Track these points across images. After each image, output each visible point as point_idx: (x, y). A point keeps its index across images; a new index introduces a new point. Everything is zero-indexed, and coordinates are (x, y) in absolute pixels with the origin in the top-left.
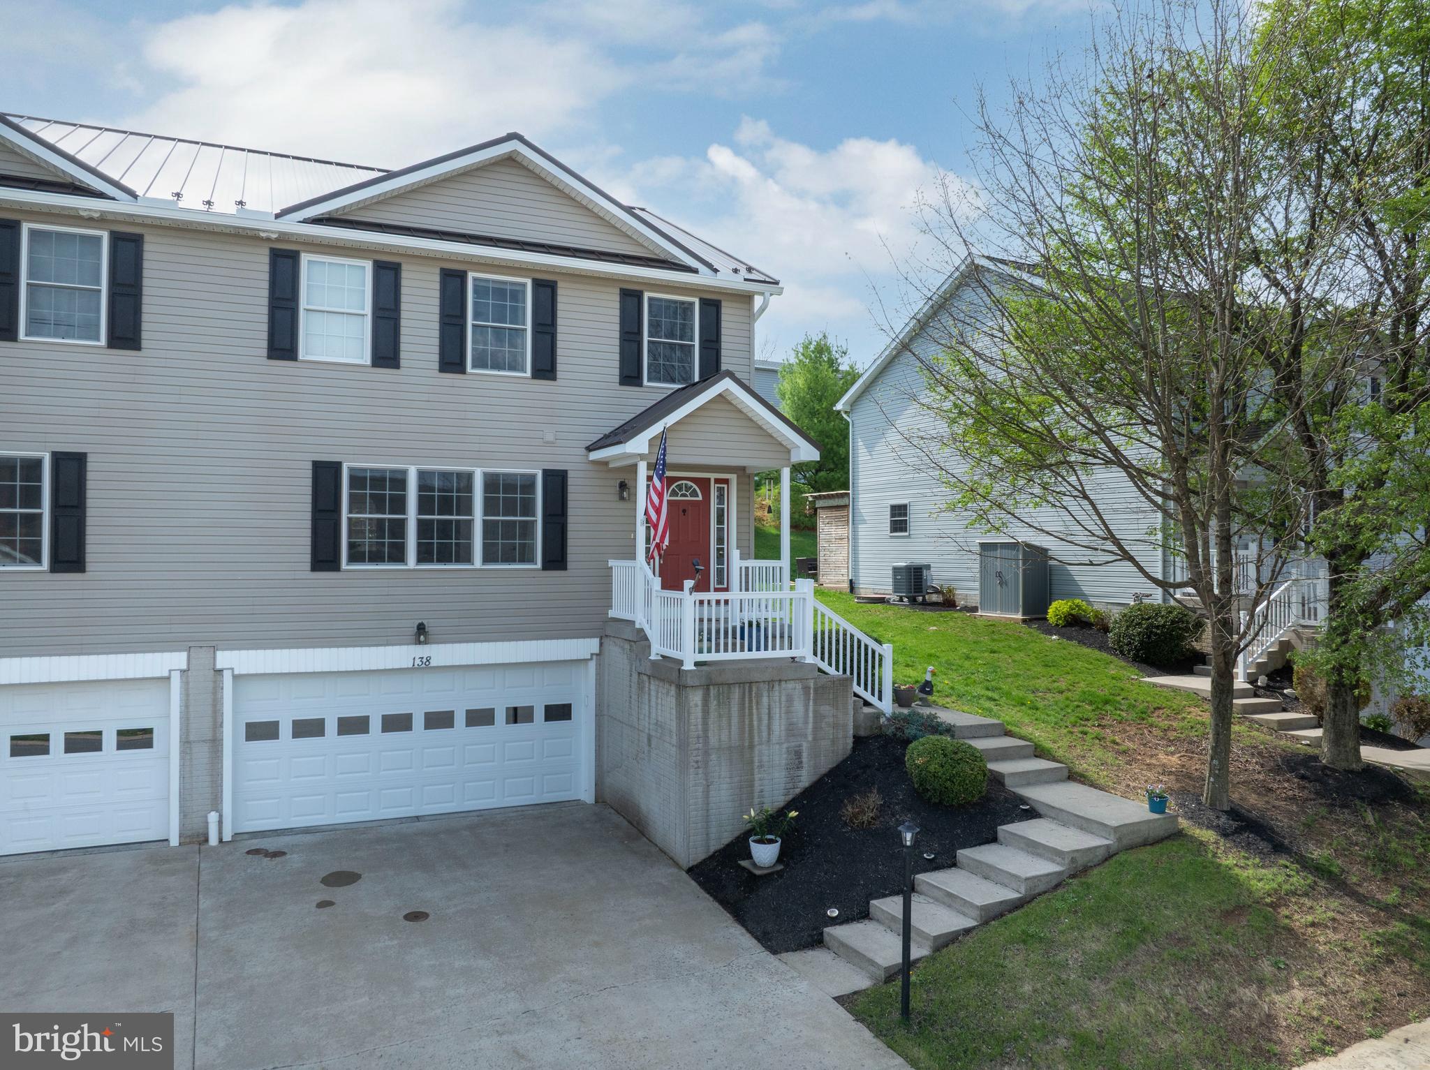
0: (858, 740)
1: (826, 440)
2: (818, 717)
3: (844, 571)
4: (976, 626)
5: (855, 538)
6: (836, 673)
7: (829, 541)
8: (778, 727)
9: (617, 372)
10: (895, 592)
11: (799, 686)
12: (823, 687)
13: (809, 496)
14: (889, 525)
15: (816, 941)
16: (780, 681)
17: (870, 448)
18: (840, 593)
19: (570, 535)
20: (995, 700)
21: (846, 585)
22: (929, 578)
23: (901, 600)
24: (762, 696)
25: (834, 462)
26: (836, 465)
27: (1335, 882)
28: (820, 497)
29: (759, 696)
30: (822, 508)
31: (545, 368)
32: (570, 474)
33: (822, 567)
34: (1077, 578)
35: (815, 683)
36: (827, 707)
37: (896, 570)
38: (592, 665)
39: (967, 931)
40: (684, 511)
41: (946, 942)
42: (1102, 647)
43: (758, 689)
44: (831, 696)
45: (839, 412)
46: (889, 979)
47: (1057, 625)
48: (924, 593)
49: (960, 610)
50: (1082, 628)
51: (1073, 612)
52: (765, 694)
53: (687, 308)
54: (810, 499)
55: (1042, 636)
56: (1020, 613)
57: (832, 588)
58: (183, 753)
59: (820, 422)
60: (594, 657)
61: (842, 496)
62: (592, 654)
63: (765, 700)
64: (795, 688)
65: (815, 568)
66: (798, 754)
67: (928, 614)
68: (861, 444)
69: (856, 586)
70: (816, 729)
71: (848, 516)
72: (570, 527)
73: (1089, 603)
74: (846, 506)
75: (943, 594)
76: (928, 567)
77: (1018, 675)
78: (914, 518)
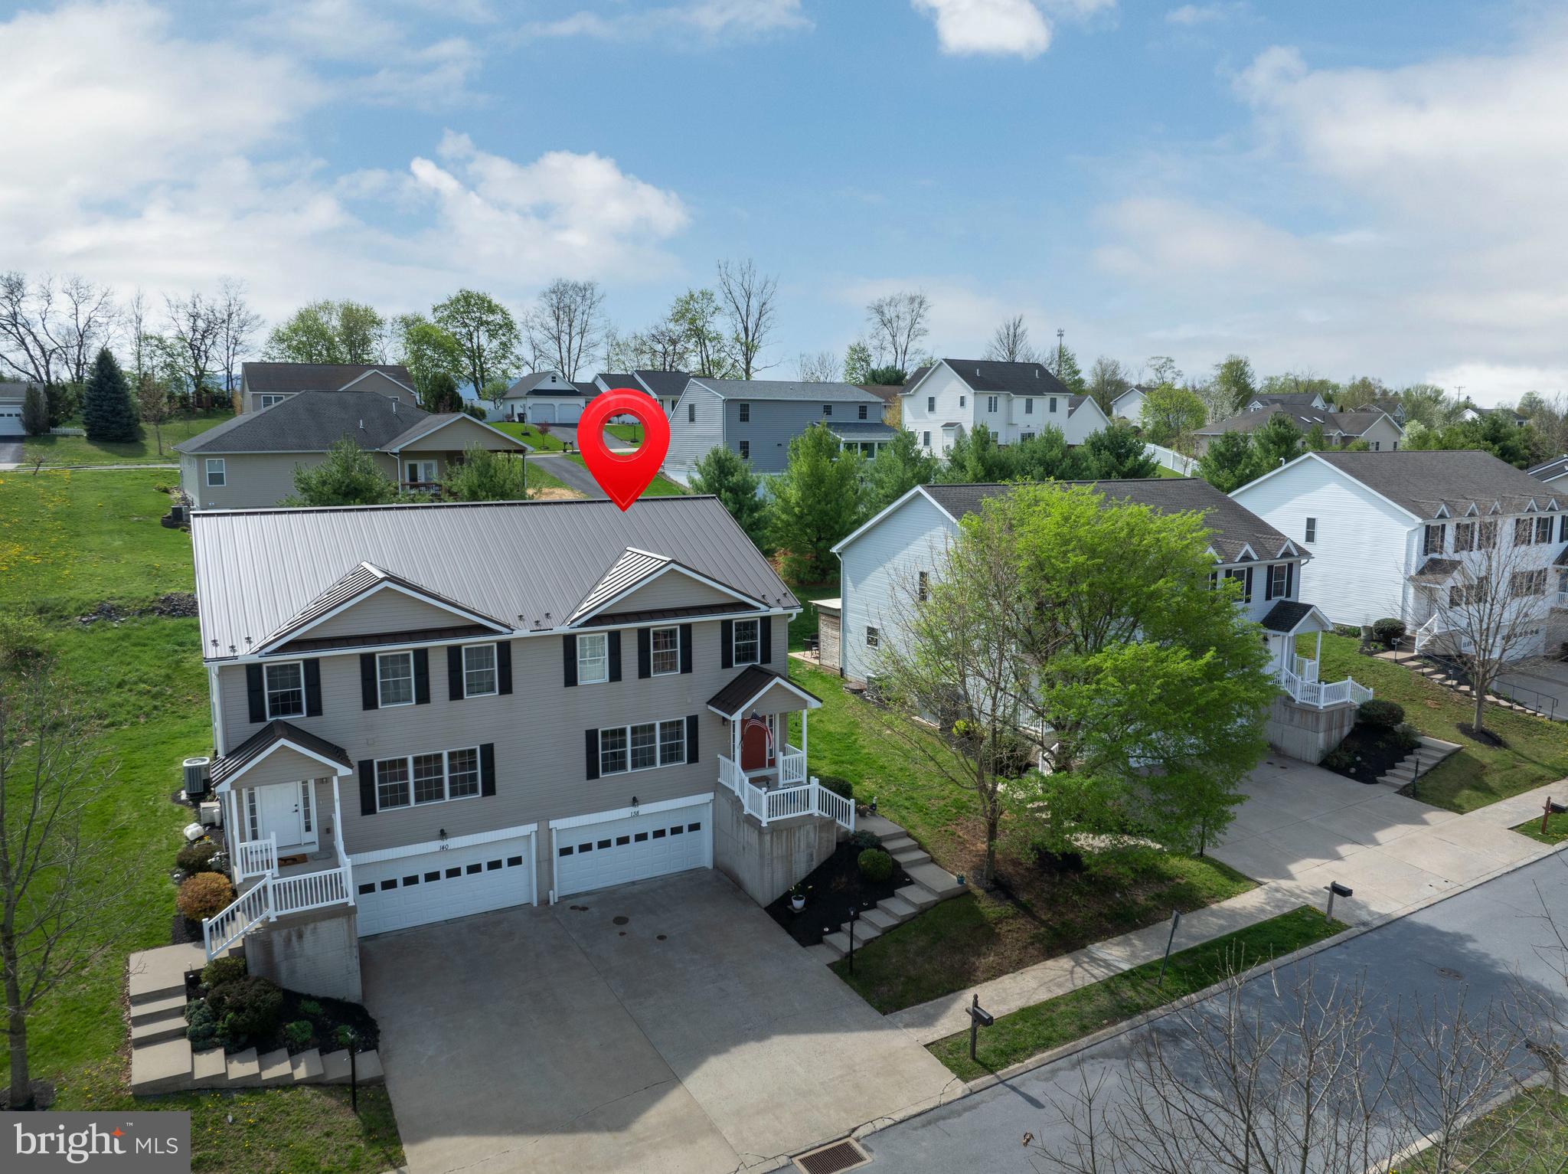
0: (838, 844)
2: (820, 838)
3: (837, 660)
5: (844, 641)
6: (829, 817)
7: (827, 637)
8: (803, 845)
9: (720, 662)
11: (812, 826)
12: (823, 825)
14: (866, 639)
15: (819, 941)
16: (804, 825)
18: (834, 677)
20: (908, 809)
21: (838, 671)
23: (872, 697)
27: (1026, 910)
28: (820, 606)
29: (795, 832)
30: (823, 613)
31: (687, 668)
32: (699, 717)
35: (819, 823)
36: (825, 833)
38: (711, 808)
39: (876, 938)
41: (868, 942)
43: (794, 829)
44: (827, 828)
46: (846, 957)
47: (955, 736)
51: (966, 729)
52: (797, 831)
56: (939, 724)
57: (829, 670)
58: (537, 867)
60: (712, 804)
62: (711, 802)
63: (797, 834)
64: (810, 828)
66: (812, 855)
68: (848, 578)
69: (845, 673)
70: (819, 843)
71: (839, 624)
74: (838, 618)
77: (925, 786)
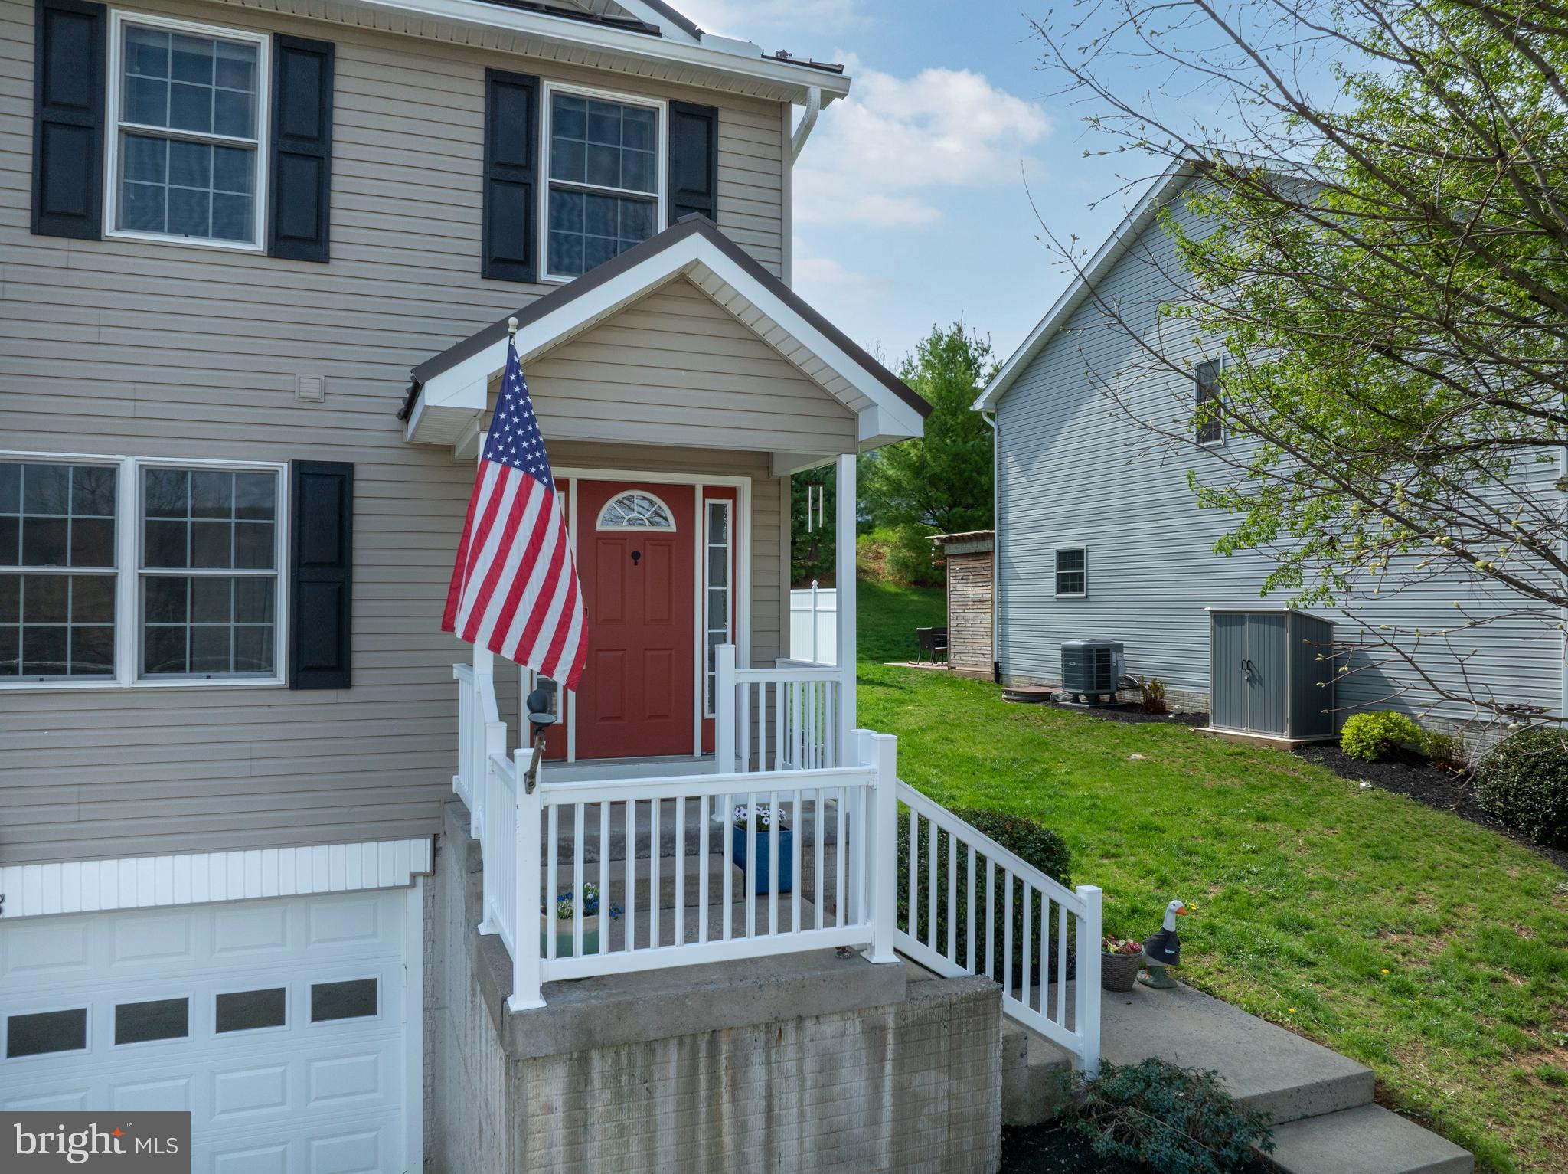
1: (963, 466)
2: (908, 1104)
3: (986, 649)
4: (1210, 754)
5: (1003, 600)
6: (959, 971)
7: (964, 605)
8: (795, 1144)
9: (477, 248)
10: (1067, 687)
11: (854, 1027)
12: (921, 1023)
13: (935, 537)
14: (1054, 580)
16: (800, 1019)
17: (1026, 465)
18: (981, 682)
19: (359, 609)
20: (1310, 964)
21: (989, 669)
22: (1120, 664)
23: (1076, 699)
24: (747, 1062)
25: (973, 496)
26: (976, 499)
28: (950, 540)
29: (739, 1064)
30: (955, 556)
31: (302, 235)
32: (360, 473)
33: (954, 643)
34: (1386, 673)
35: (900, 1016)
36: (933, 1075)
37: (1068, 653)
38: (416, 899)
40: (636, 555)
42: (1466, 810)
43: (736, 1044)
44: (944, 1046)
45: (978, 413)
47: (1360, 758)
48: (1113, 688)
49: (1175, 721)
50: (1411, 766)
51: (1391, 736)
52: (757, 1057)
53: (641, 122)
54: (937, 543)
55: (1338, 779)
56: (1288, 732)
57: (968, 674)
59: (954, 441)
60: (420, 881)
61: (984, 537)
62: (414, 876)
63: (757, 1074)
65: (944, 642)
67: (1123, 727)
68: (1011, 459)
69: (1004, 672)
70: (902, 1135)
71: (992, 567)
72: (359, 591)
73: (1414, 718)
74: (989, 554)
75: (1144, 691)
76: (1119, 648)
77: (1331, 885)
78: (1094, 571)
